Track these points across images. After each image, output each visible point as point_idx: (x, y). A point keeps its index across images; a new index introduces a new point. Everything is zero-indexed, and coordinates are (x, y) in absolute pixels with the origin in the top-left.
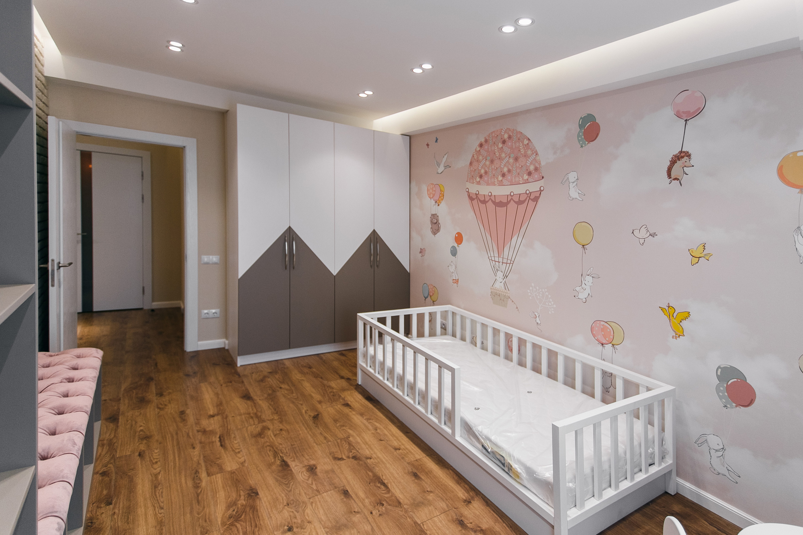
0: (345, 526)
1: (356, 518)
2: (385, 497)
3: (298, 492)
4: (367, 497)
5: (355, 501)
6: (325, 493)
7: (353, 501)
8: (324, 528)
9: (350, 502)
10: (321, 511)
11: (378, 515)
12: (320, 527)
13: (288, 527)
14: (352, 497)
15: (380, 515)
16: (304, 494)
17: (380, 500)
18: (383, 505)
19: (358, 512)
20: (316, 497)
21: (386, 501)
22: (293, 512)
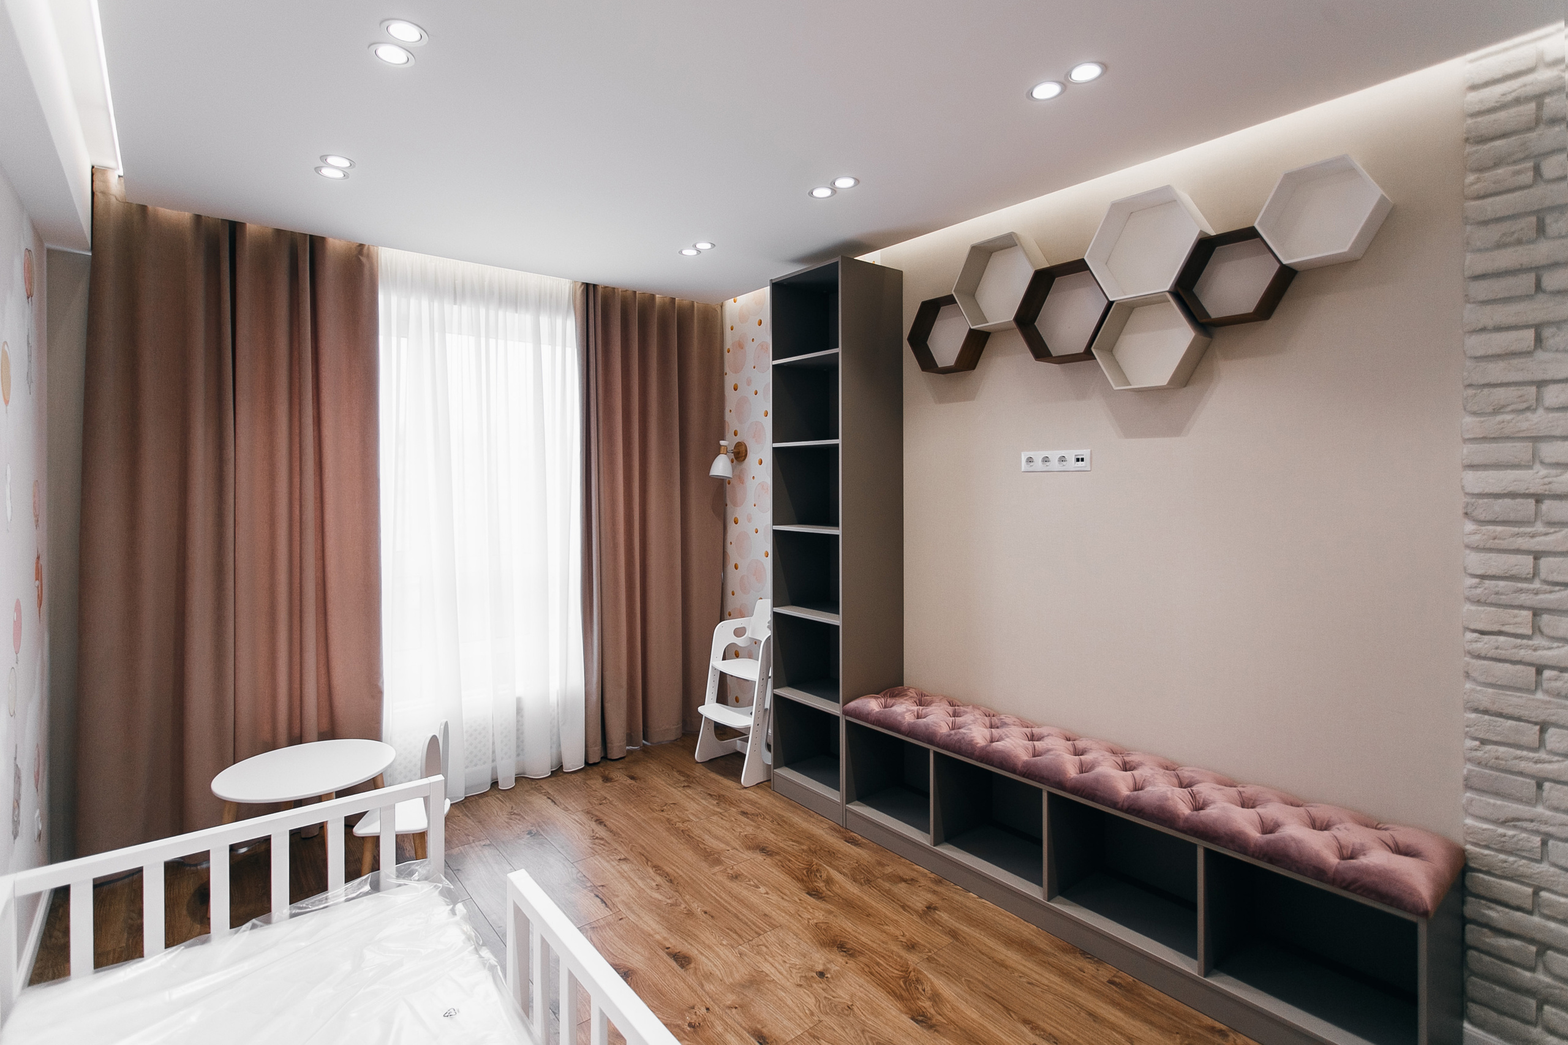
0: (743, 986)
1: (730, 998)
2: (688, 1041)
3: (847, 1030)
4: (720, 1035)
5: (741, 1026)
6: (799, 1034)
7: (744, 1025)
8: (774, 980)
9: (749, 1023)
10: (789, 1002)
11: (696, 1007)
12: (779, 980)
13: (826, 976)
14: (749, 1033)
15: (693, 1008)
16: (836, 1028)
17: (695, 1032)
18: (690, 1025)
19: (730, 1007)
20: (812, 1025)
21: (685, 1032)
22: (834, 997)
